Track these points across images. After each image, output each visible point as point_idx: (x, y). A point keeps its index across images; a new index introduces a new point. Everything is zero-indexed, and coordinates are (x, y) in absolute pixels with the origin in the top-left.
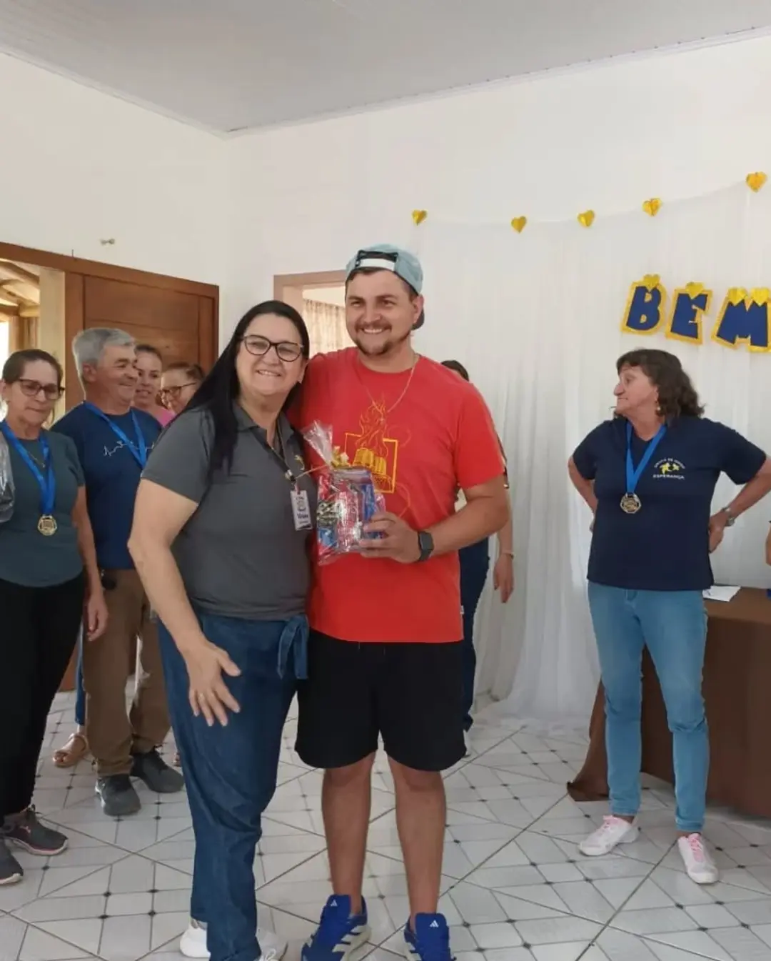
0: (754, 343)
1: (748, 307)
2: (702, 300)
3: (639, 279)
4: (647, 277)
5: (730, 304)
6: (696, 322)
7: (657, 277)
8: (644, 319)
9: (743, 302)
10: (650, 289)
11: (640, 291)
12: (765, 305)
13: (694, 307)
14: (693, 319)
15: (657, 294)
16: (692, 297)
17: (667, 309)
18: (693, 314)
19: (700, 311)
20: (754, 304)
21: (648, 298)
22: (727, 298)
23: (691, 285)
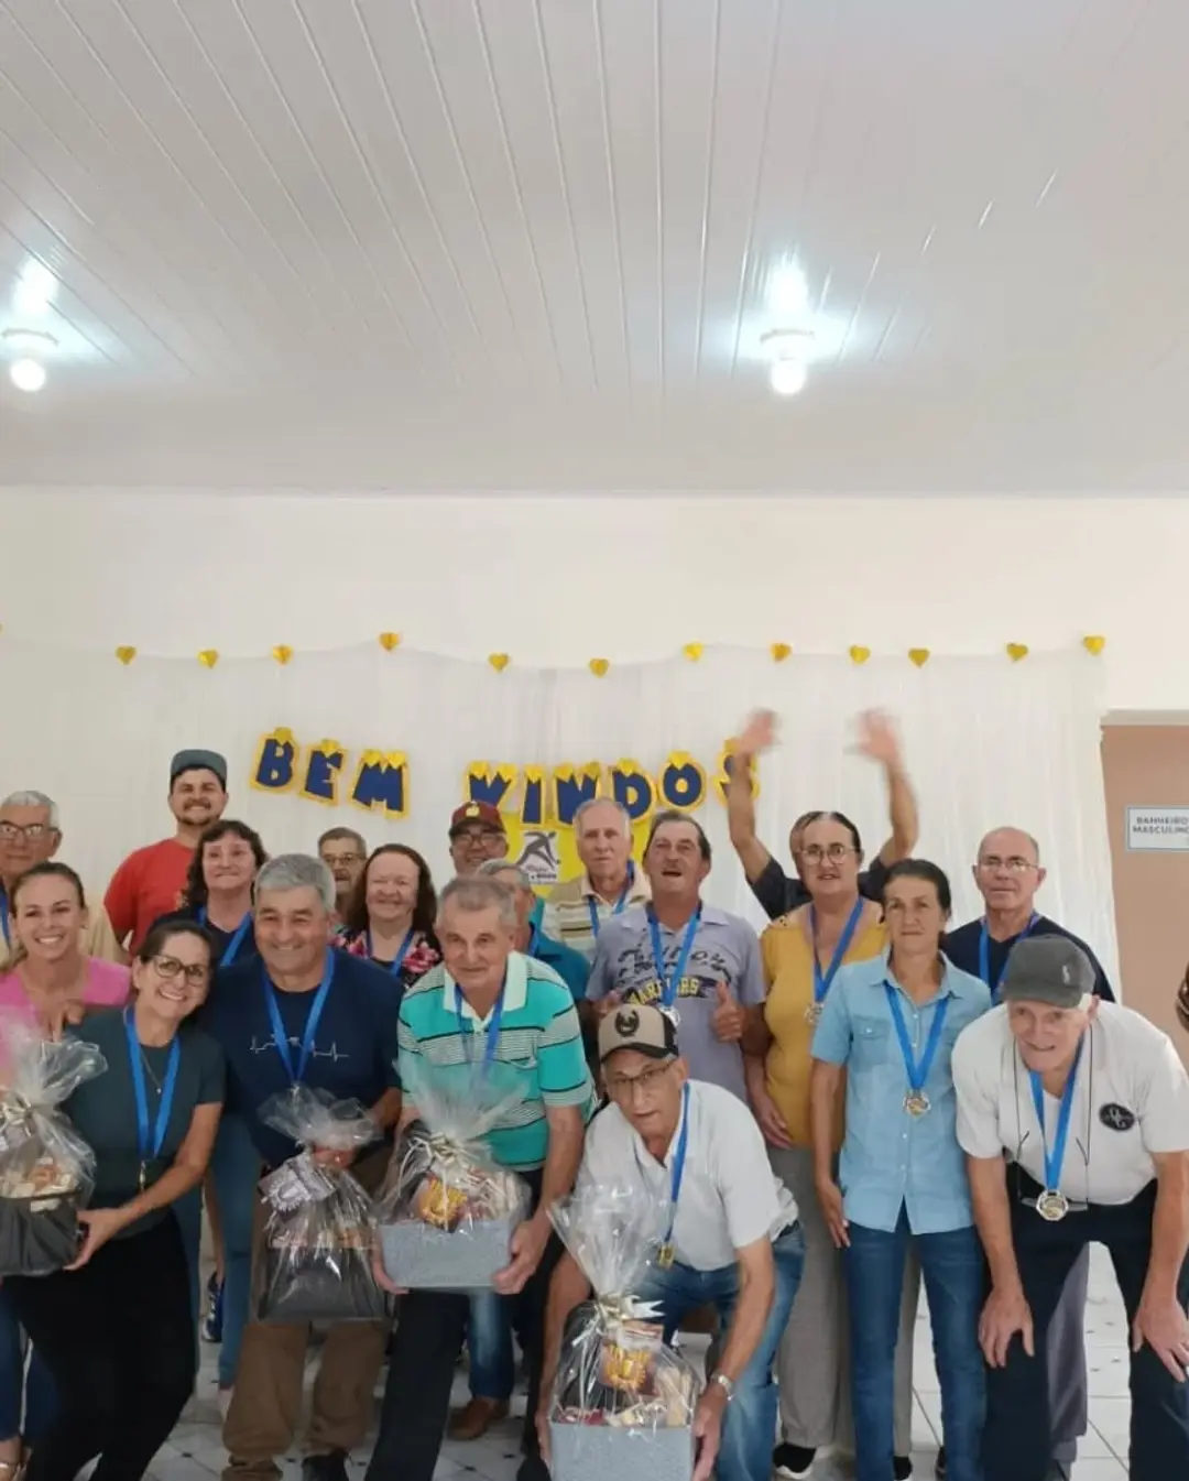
0: (390, 806)
1: (384, 768)
2: (337, 759)
3: (268, 731)
4: (278, 730)
5: (366, 766)
6: (330, 781)
7: (288, 732)
8: (275, 775)
9: (378, 766)
10: (282, 743)
11: (271, 745)
12: (400, 769)
13: (329, 766)
14: (328, 778)
15: (288, 748)
16: (327, 755)
17: (301, 766)
18: (327, 774)
19: (334, 770)
20: (390, 767)
21: (280, 752)
22: (362, 759)
23: (326, 742)
